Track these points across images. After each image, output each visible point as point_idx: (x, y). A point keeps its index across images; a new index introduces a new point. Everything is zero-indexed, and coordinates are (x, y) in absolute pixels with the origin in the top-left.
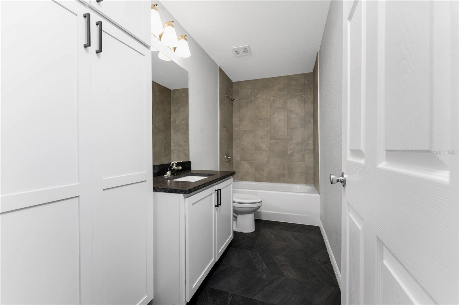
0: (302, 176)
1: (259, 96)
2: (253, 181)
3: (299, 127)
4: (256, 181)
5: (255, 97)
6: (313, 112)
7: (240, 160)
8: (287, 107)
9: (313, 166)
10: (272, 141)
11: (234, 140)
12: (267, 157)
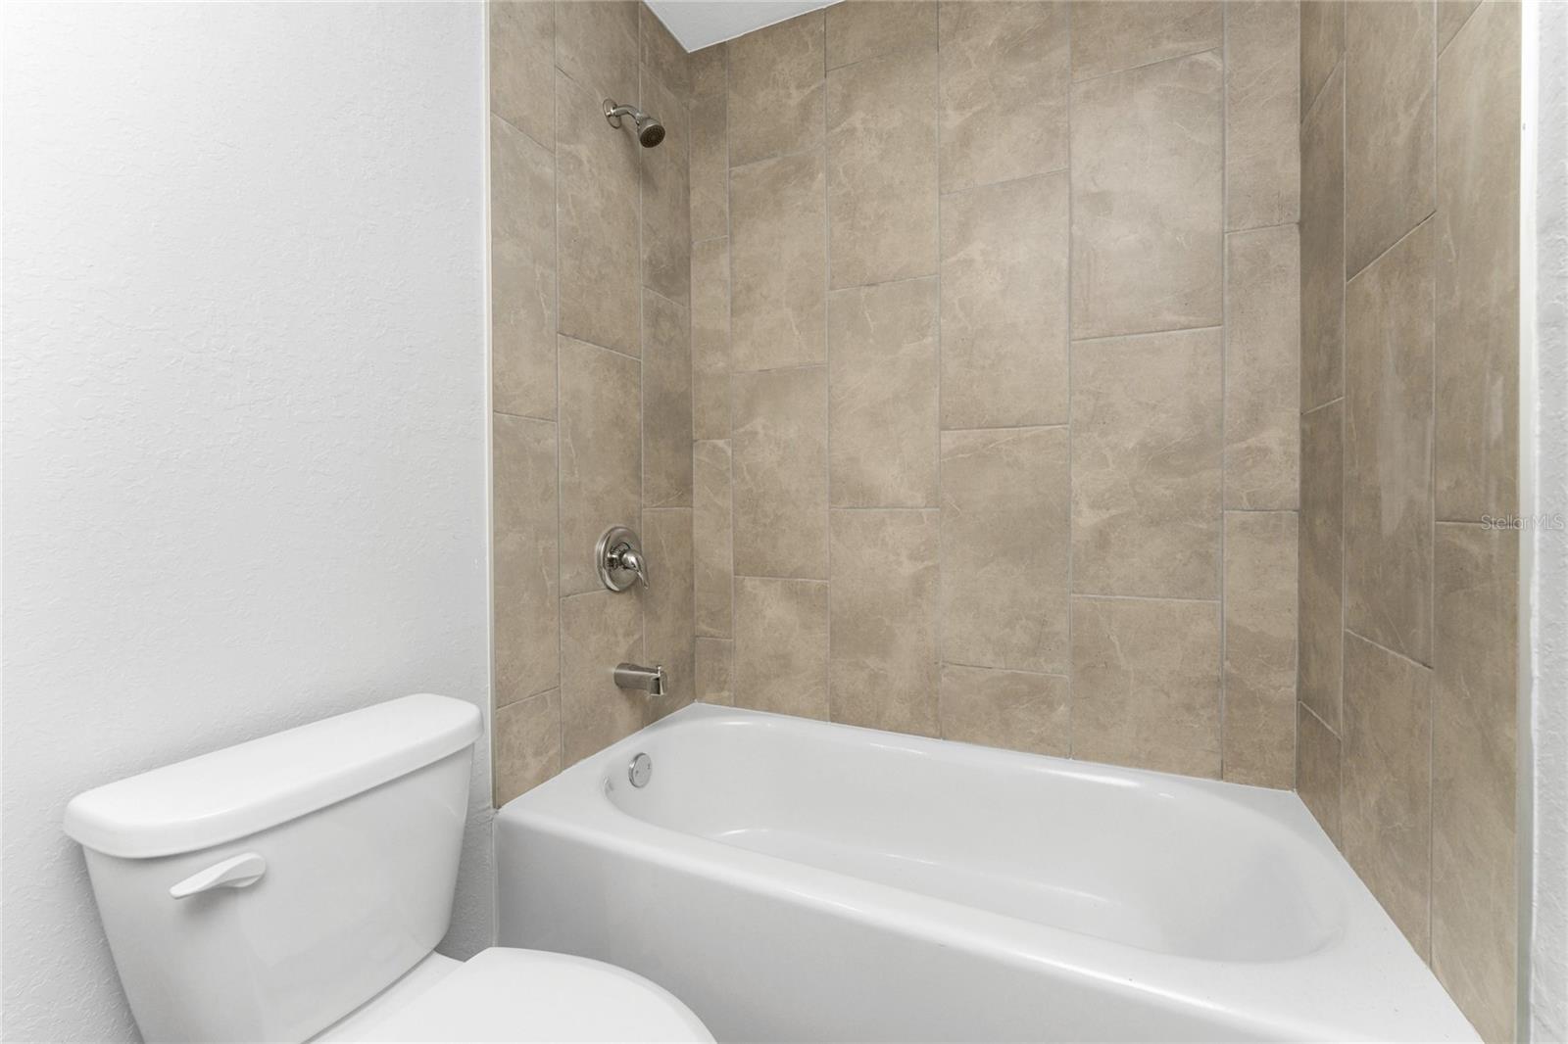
0: (1189, 708)
1: (857, 119)
2: (817, 715)
3: (1170, 317)
4: (836, 717)
5: (829, 128)
6: (1297, 186)
7: (736, 573)
8: (1068, 174)
9: (1295, 636)
10: (949, 439)
11: (695, 436)
12: (912, 557)
